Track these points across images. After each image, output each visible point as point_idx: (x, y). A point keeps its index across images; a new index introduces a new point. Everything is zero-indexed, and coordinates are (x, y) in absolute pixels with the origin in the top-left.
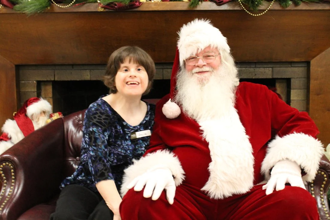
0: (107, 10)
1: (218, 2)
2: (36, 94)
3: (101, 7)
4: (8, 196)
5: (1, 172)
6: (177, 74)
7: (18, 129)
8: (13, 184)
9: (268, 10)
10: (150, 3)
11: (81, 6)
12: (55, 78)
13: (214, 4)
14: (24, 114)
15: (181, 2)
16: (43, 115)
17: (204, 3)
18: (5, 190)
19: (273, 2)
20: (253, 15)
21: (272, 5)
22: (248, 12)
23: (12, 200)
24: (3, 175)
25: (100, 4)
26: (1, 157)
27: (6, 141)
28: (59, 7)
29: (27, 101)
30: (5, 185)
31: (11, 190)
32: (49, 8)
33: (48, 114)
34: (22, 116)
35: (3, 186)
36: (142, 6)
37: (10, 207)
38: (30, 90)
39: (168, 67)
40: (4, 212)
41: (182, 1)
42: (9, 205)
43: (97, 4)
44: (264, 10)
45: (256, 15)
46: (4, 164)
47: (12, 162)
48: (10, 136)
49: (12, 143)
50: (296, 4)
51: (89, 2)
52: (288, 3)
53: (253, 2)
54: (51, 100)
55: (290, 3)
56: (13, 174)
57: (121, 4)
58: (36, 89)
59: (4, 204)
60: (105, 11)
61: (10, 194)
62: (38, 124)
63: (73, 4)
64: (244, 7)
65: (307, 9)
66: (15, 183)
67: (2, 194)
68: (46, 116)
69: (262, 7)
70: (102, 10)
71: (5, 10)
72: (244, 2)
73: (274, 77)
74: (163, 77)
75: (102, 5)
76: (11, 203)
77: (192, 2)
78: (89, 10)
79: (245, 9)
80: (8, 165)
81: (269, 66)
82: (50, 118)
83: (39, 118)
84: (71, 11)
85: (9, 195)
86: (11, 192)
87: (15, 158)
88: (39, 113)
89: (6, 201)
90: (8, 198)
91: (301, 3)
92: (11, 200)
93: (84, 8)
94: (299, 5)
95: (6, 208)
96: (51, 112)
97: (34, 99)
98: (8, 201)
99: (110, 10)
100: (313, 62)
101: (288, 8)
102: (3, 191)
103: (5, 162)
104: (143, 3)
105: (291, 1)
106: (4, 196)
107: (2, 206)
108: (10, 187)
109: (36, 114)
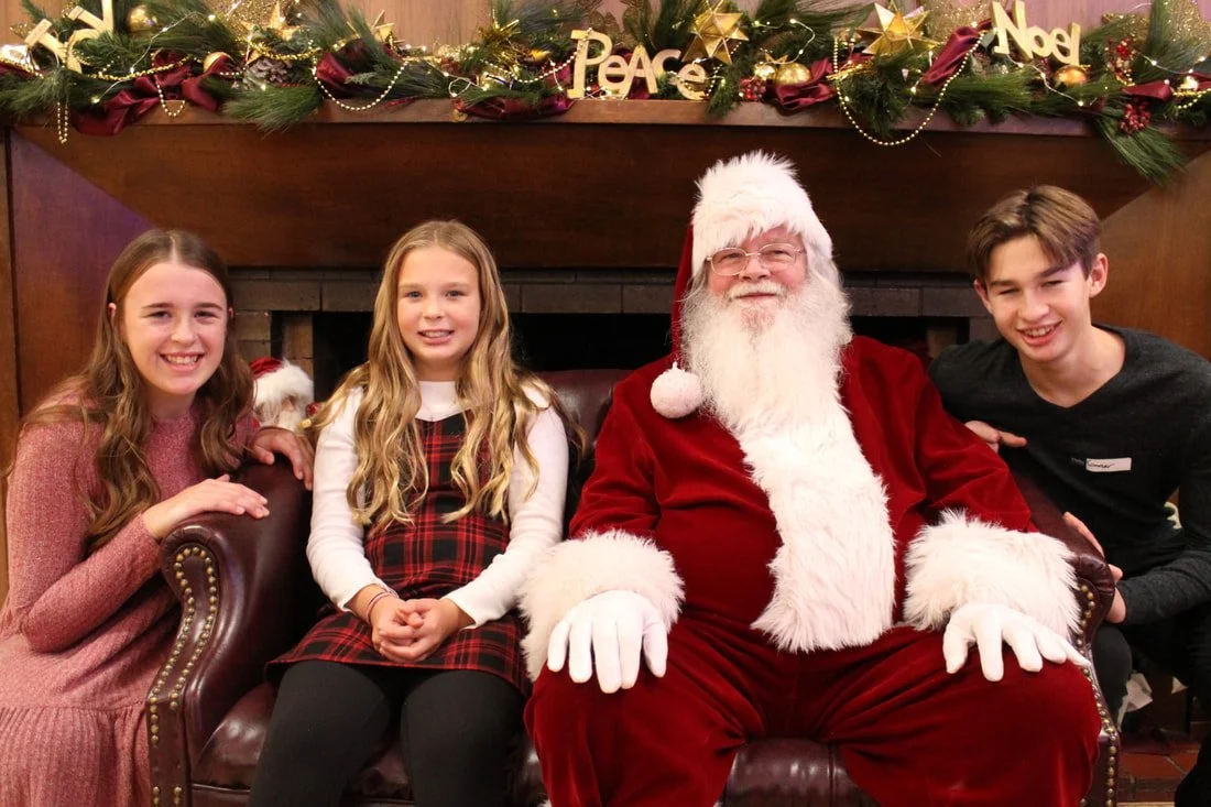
0: (475, 119)
1: (786, 106)
2: (268, 345)
3: (460, 111)
4: (201, 643)
5: (179, 574)
8: (213, 608)
9: (920, 131)
10: (595, 102)
11: (403, 106)
12: (321, 305)
13: (773, 110)
15: (682, 101)
16: (291, 408)
17: (746, 107)
18: (192, 626)
20: (881, 143)
21: (931, 118)
22: (865, 135)
23: (213, 655)
24: (184, 582)
25: (458, 101)
26: (179, 532)
28: (345, 108)
30: (191, 610)
31: (208, 626)
32: (316, 110)
33: (303, 406)
36: (574, 109)
37: (207, 673)
38: (252, 337)
39: (639, 280)
40: (193, 687)
41: (686, 99)
42: (204, 670)
43: (447, 102)
44: (907, 133)
45: (886, 144)
46: (187, 551)
47: (210, 545)
50: (994, 117)
51: (424, 98)
52: (975, 115)
53: (880, 108)
54: (309, 364)
55: (980, 113)
56: (212, 579)
57: (519, 103)
58: (269, 334)
59: (190, 664)
60: (469, 121)
61: (205, 635)
63: (382, 99)
64: (854, 120)
65: (1023, 132)
66: (218, 604)
67: (183, 636)
68: (295, 409)
69: (902, 123)
70: (463, 118)
71: (193, 116)
72: (852, 108)
73: (924, 314)
74: (622, 307)
75: (462, 104)
76: (209, 661)
77: (712, 102)
78: (424, 120)
79: (857, 127)
80: (200, 552)
81: (912, 283)
82: (307, 417)
83: (278, 416)
84: (375, 119)
85: (203, 639)
86: (209, 630)
87: (218, 536)
88: (279, 401)
89: (194, 658)
90: (200, 647)
91: (1008, 116)
92: (208, 656)
93: (410, 115)
94: (1003, 121)
95: (197, 676)
96: (311, 400)
97: (266, 363)
98: (201, 657)
99: (483, 120)
101: (975, 128)
102: (186, 628)
103: (191, 548)
104: (575, 102)
105: (981, 108)
106: (188, 643)
107: (186, 671)
108: (206, 618)
109: (270, 403)
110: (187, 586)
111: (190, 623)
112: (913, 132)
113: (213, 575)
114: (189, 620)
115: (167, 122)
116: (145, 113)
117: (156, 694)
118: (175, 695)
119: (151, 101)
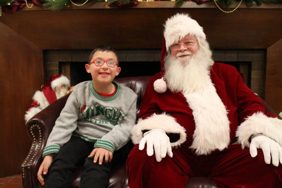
0: (112, 8)
1: (199, 2)
2: (58, 72)
3: (108, 5)
5: (32, 132)
6: (164, 58)
7: (45, 98)
8: (40, 141)
9: (237, 8)
10: (145, 3)
12: (72, 60)
13: (195, 3)
14: (49, 87)
15: (169, 1)
16: (64, 88)
17: (187, 3)
18: (35, 146)
19: (241, 2)
20: (226, 12)
21: (240, 4)
22: (221, 10)
23: (40, 154)
24: (33, 134)
25: (107, 2)
26: (32, 121)
27: (36, 107)
28: (76, 5)
29: (51, 77)
30: (34, 142)
31: (39, 146)
32: (69, 6)
33: (67, 87)
34: (47, 88)
35: (33, 143)
36: (140, 4)
37: (38, 159)
38: (54, 69)
39: (158, 52)
40: (34, 163)
42: (37, 158)
43: (104, 3)
44: (233, 9)
45: (227, 12)
46: (33, 126)
47: (40, 124)
48: (39, 103)
49: (40, 109)
50: (258, 4)
51: (99, 2)
53: (226, 2)
54: (69, 76)
55: (254, 3)
57: (124, 2)
58: (58, 68)
59: (34, 157)
60: (111, 8)
61: (38, 149)
62: (60, 95)
63: (86, 3)
64: (218, 5)
65: (267, 8)
66: (42, 140)
67: (32, 149)
68: (65, 88)
69: (232, 6)
70: (109, 7)
71: (35, 8)
72: (218, 2)
74: (154, 60)
75: (109, 3)
76: (39, 156)
77: (178, 1)
78: (99, 8)
79: (219, 7)
80: (37, 126)
81: (235, 52)
82: (68, 90)
84: (85, 8)
86: (39, 147)
87: (42, 122)
88: (61, 86)
89: (35, 155)
90: (37, 152)
91: (262, 3)
93: (95, 6)
94: (261, 5)
96: (69, 85)
97: (57, 76)
98: (37, 154)
99: (116, 8)
100: (269, 49)
101: (252, 7)
102: (33, 147)
103: (35, 125)
104: (140, 2)
105: (255, 1)
106: (33, 151)
107: (32, 159)
108: (38, 144)
109: (58, 86)
110: (33, 135)
111: (34, 145)
112: (235, 8)
113: (41, 132)
114: (34, 144)
115: (29, 10)
116: (22, 7)
117: (24, 164)
118: (29, 165)
119: (24, 4)
